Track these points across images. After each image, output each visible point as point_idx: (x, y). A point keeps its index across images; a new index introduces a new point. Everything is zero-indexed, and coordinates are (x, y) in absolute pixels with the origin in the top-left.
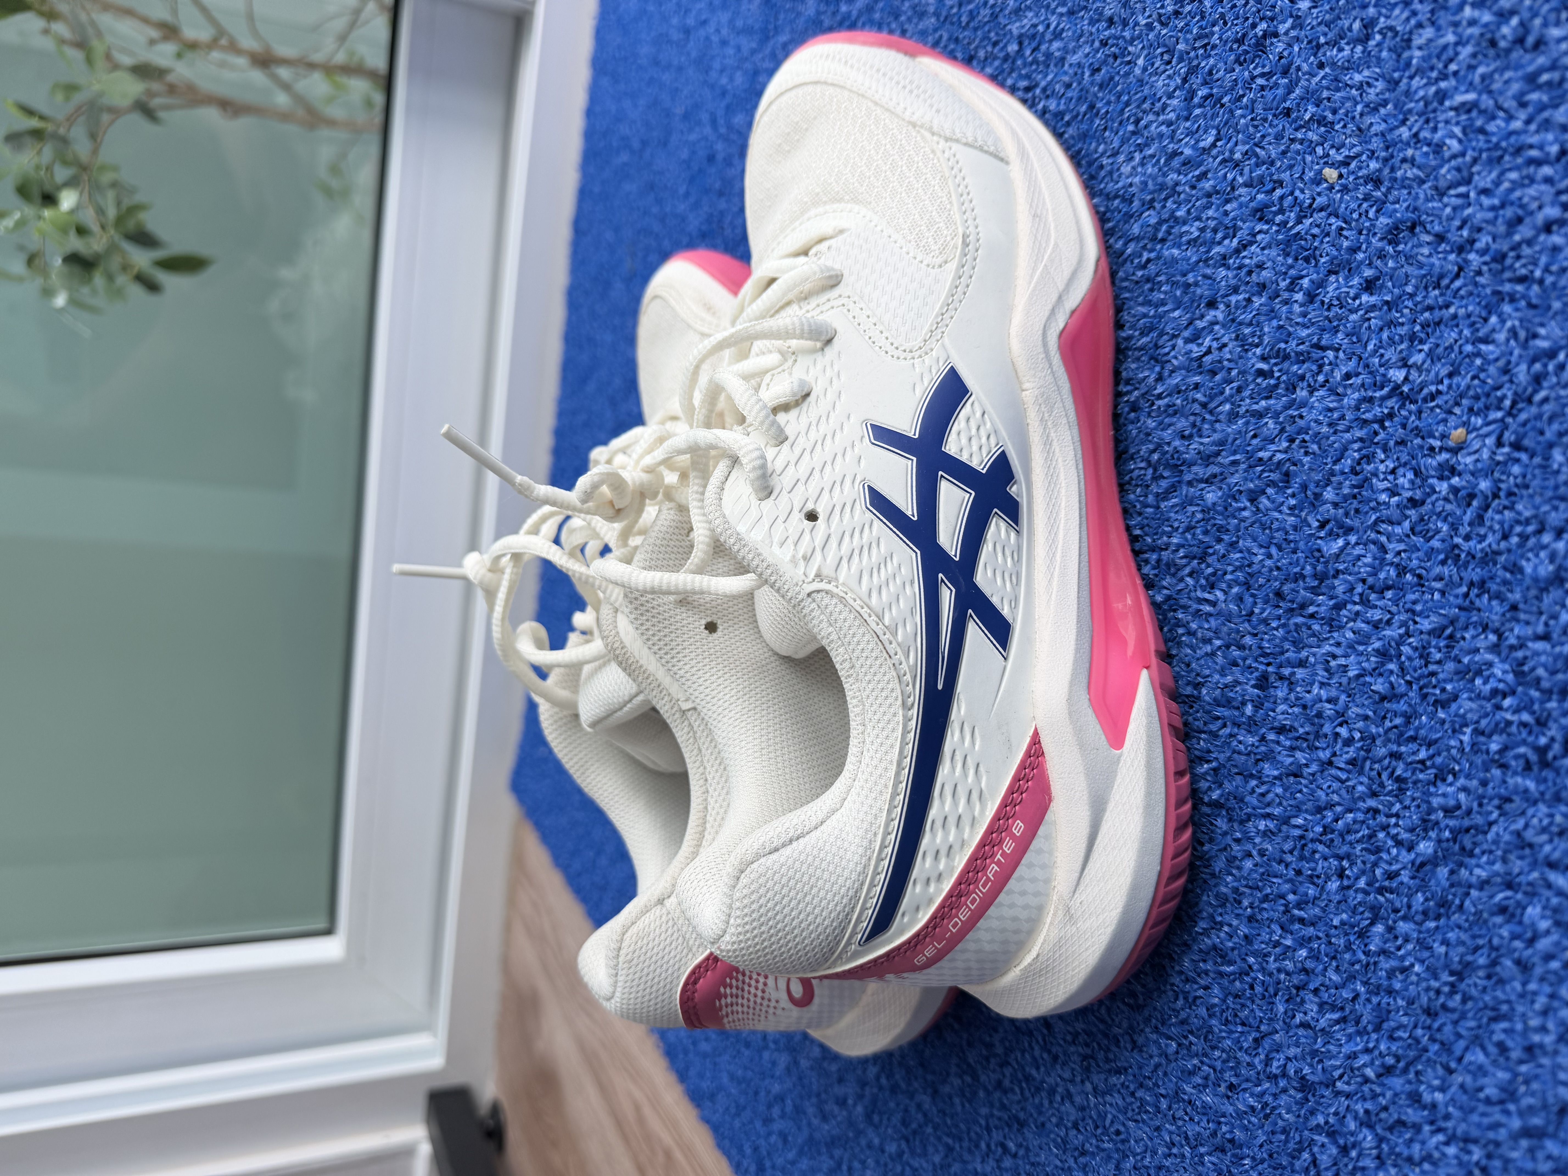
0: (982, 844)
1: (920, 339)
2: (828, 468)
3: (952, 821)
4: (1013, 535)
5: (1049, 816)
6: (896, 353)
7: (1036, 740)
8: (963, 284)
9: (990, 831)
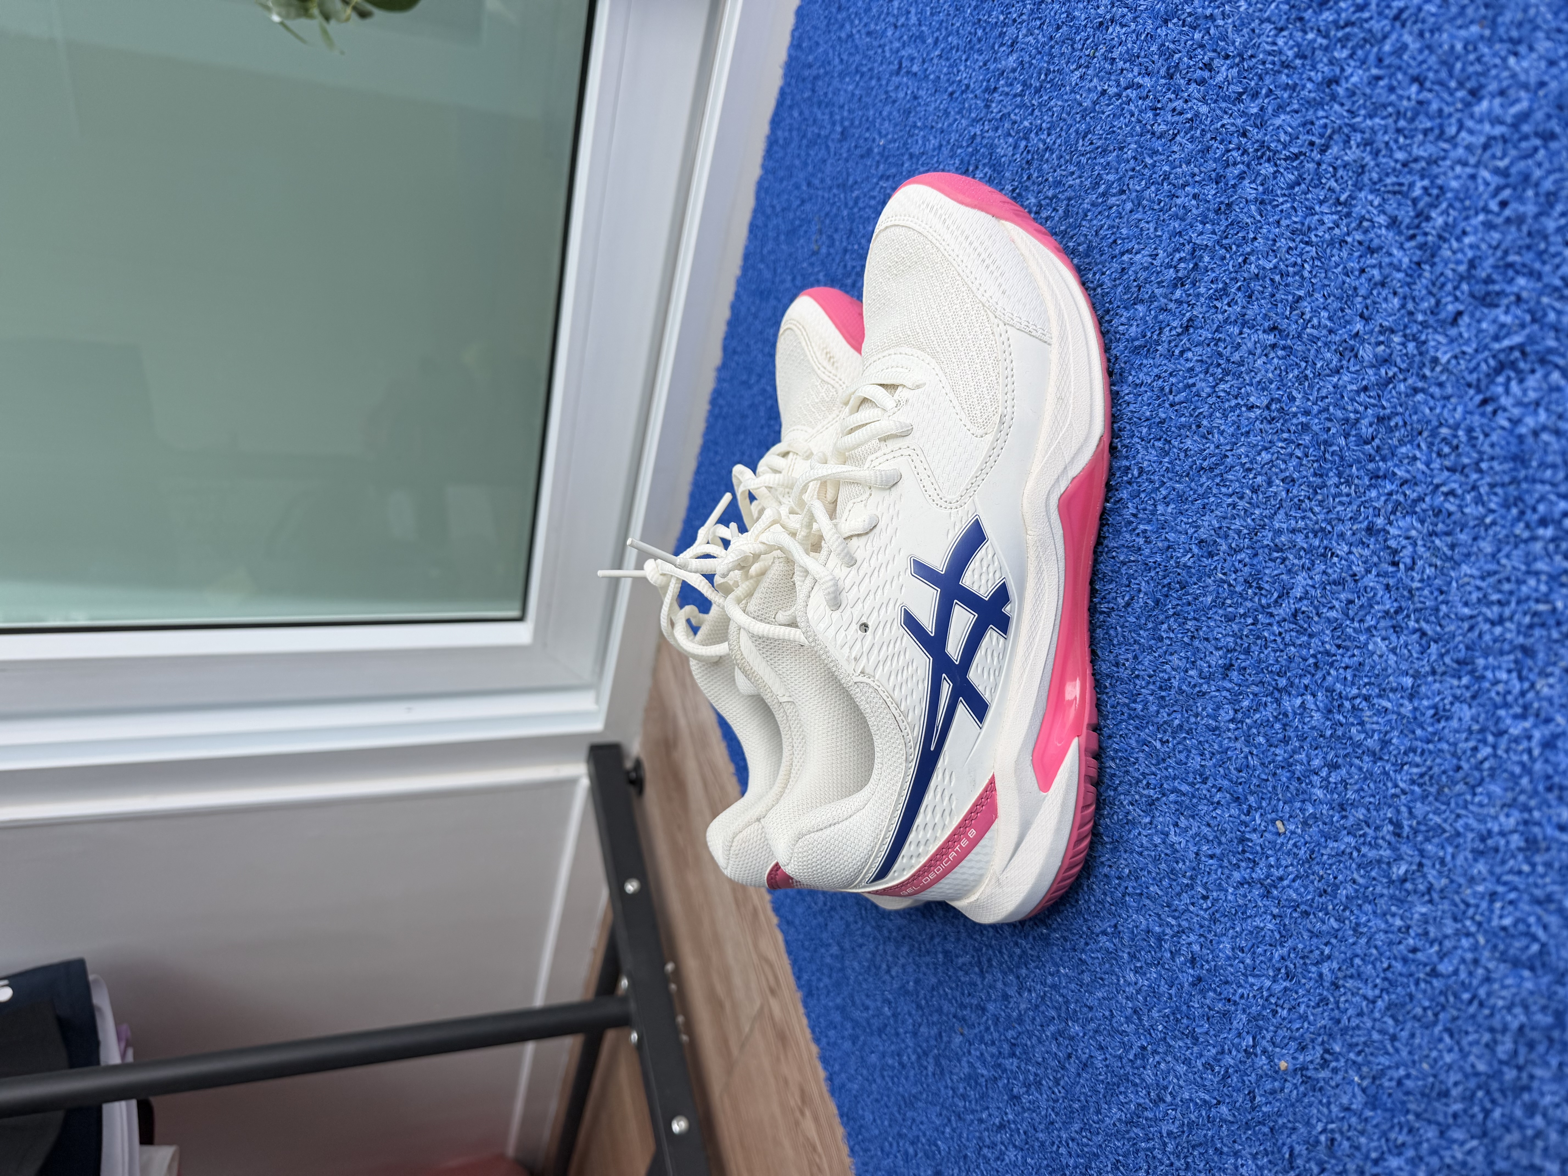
0: (948, 841)
1: (958, 494)
2: (880, 591)
3: (930, 826)
4: (1002, 640)
5: (994, 827)
6: (940, 502)
7: (992, 781)
8: (996, 454)
9: (954, 834)
